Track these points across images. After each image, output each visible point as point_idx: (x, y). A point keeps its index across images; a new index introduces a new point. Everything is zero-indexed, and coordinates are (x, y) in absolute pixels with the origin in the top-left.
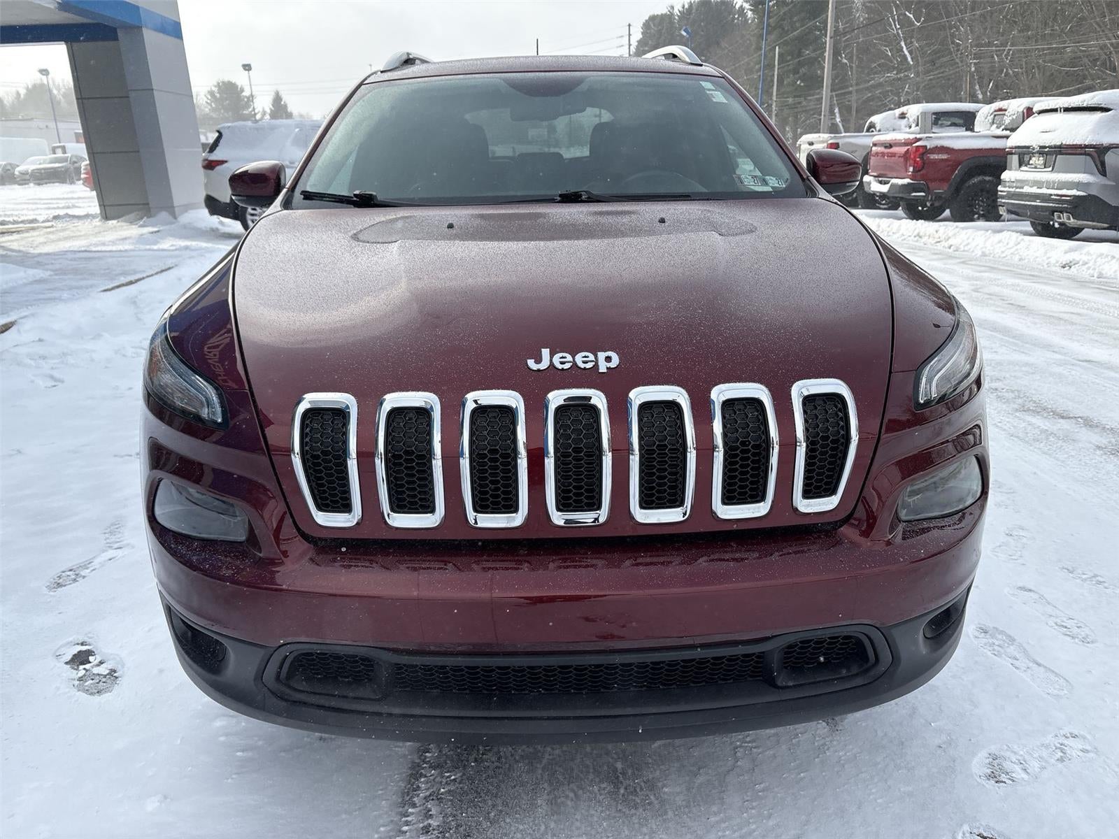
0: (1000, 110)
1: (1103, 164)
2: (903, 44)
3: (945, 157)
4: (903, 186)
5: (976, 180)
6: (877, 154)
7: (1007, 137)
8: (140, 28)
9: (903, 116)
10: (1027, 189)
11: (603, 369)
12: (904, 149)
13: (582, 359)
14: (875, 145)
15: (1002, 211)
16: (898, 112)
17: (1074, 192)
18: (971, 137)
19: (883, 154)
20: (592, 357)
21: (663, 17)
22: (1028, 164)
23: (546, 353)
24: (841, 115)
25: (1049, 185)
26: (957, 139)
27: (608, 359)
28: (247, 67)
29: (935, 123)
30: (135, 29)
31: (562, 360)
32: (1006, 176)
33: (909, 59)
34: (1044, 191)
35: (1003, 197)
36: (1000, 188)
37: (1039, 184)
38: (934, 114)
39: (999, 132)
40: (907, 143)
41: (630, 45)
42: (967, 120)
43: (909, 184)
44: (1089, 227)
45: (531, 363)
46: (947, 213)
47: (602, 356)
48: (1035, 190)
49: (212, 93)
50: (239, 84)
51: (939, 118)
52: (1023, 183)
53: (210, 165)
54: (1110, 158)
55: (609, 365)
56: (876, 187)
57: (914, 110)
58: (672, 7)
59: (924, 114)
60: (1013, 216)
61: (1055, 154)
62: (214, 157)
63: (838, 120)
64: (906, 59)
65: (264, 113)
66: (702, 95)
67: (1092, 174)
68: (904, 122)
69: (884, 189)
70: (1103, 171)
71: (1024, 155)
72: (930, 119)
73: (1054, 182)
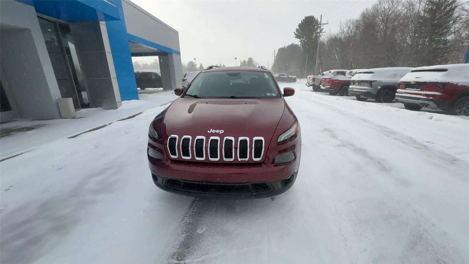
0: (351, 72)
1: (371, 85)
2: (336, 55)
3: (338, 82)
4: (328, 88)
5: (344, 87)
6: (323, 80)
7: (351, 78)
8: (172, 53)
9: (330, 72)
10: (354, 90)
11: (220, 133)
12: (329, 80)
13: (218, 131)
14: (323, 79)
15: (349, 94)
16: (329, 71)
17: (365, 91)
18: (345, 78)
19: (324, 81)
20: (219, 131)
21: (282, 48)
22: (355, 84)
23: (211, 129)
24: (321, 70)
25: (359, 89)
26: (341, 78)
27: (222, 131)
28: (195, 59)
29: (337, 74)
30: (171, 54)
31: (214, 131)
32: (350, 86)
33: (337, 58)
34: (358, 90)
35: (349, 91)
36: (349, 89)
37: (357, 89)
38: (337, 72)
39: (351, 77)
40: (330, 78)
41: (275, 54)
42: (344, 74)
43: (329, 87)
44: (369, 98)
45: (208, 131)
46: (338, 94)
47: (221, 131)
48: (356, 90)
49: (188, 64)
50: (194, 62)
51: (338, 73)
52: (354, 88)
53: (184, 80)
54: (373, 84)
55: (222, 132)
56: (323, 88)
57: (333, 71)
58: (285, 46)
59: (335, 72)
60: (351, 95)
61: (360, 82)
62: (185, 79)
63: (321, 71)
64: (336, 58)
65: (198, 68)
66: (264, 76)
67: (368, 87)
68: (330, 73)
69: (324, 88)
70: (371, 86)
71: (354, 82)
72: (336, 73)
73: (360, 88)
